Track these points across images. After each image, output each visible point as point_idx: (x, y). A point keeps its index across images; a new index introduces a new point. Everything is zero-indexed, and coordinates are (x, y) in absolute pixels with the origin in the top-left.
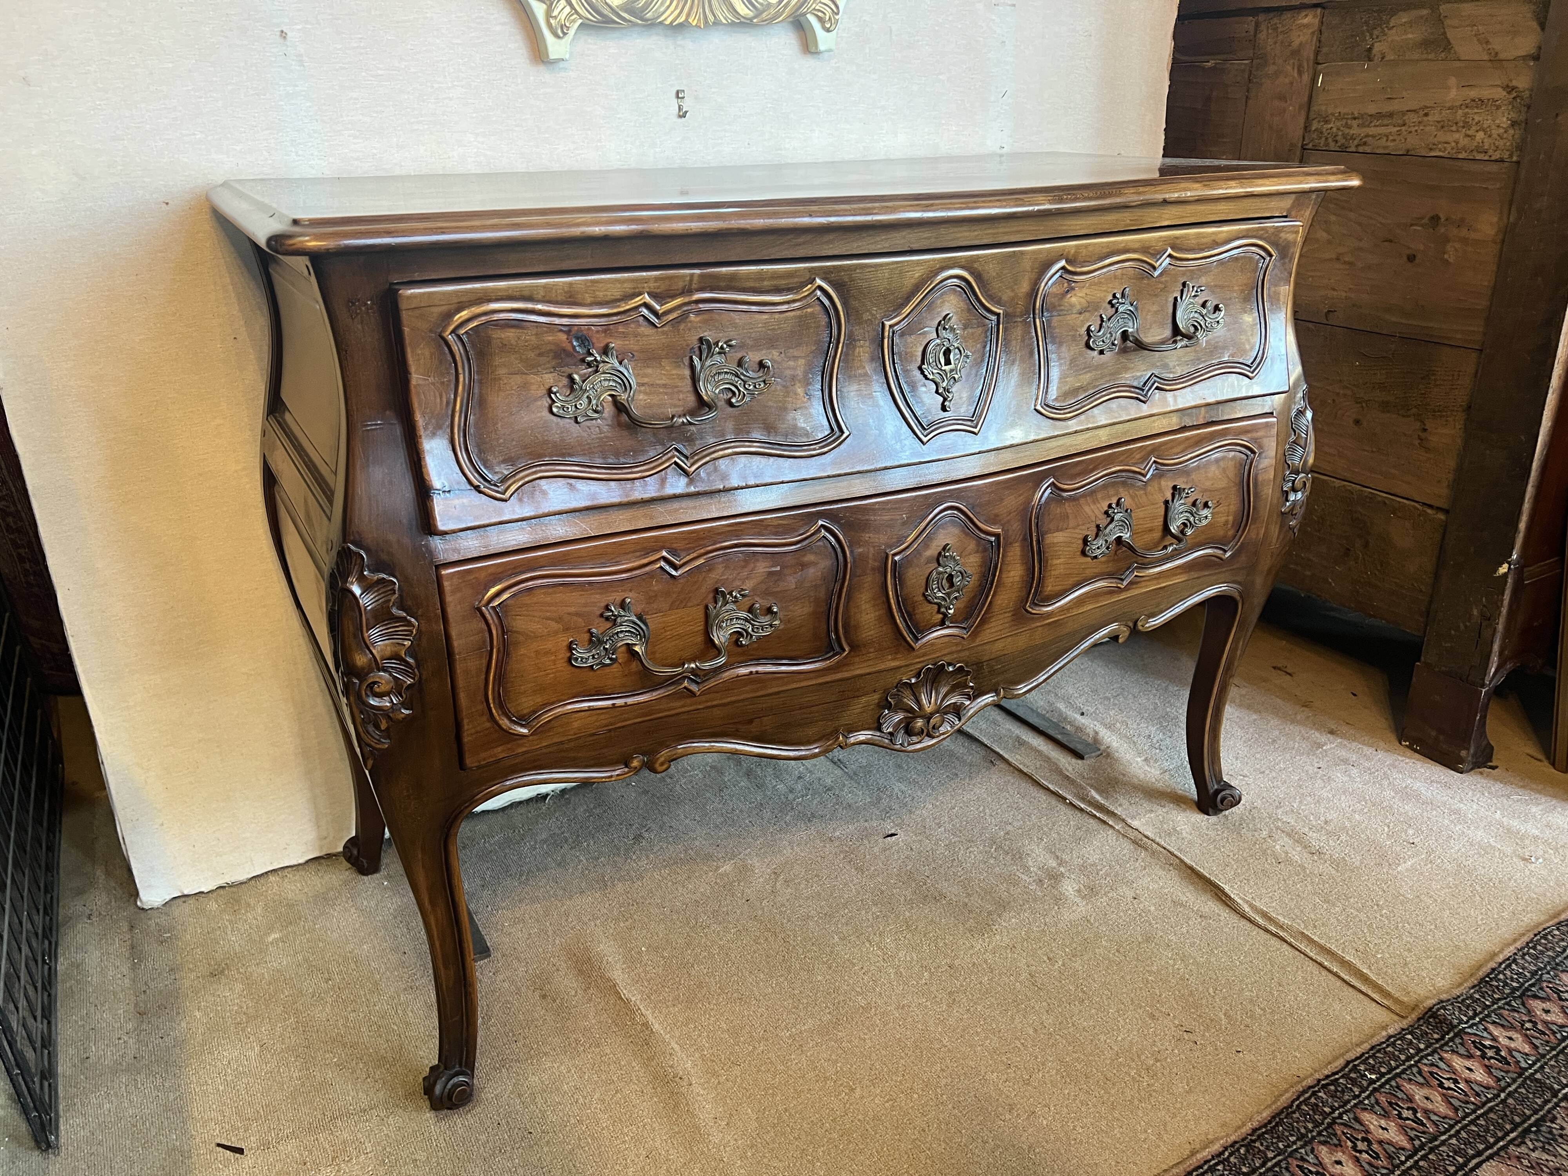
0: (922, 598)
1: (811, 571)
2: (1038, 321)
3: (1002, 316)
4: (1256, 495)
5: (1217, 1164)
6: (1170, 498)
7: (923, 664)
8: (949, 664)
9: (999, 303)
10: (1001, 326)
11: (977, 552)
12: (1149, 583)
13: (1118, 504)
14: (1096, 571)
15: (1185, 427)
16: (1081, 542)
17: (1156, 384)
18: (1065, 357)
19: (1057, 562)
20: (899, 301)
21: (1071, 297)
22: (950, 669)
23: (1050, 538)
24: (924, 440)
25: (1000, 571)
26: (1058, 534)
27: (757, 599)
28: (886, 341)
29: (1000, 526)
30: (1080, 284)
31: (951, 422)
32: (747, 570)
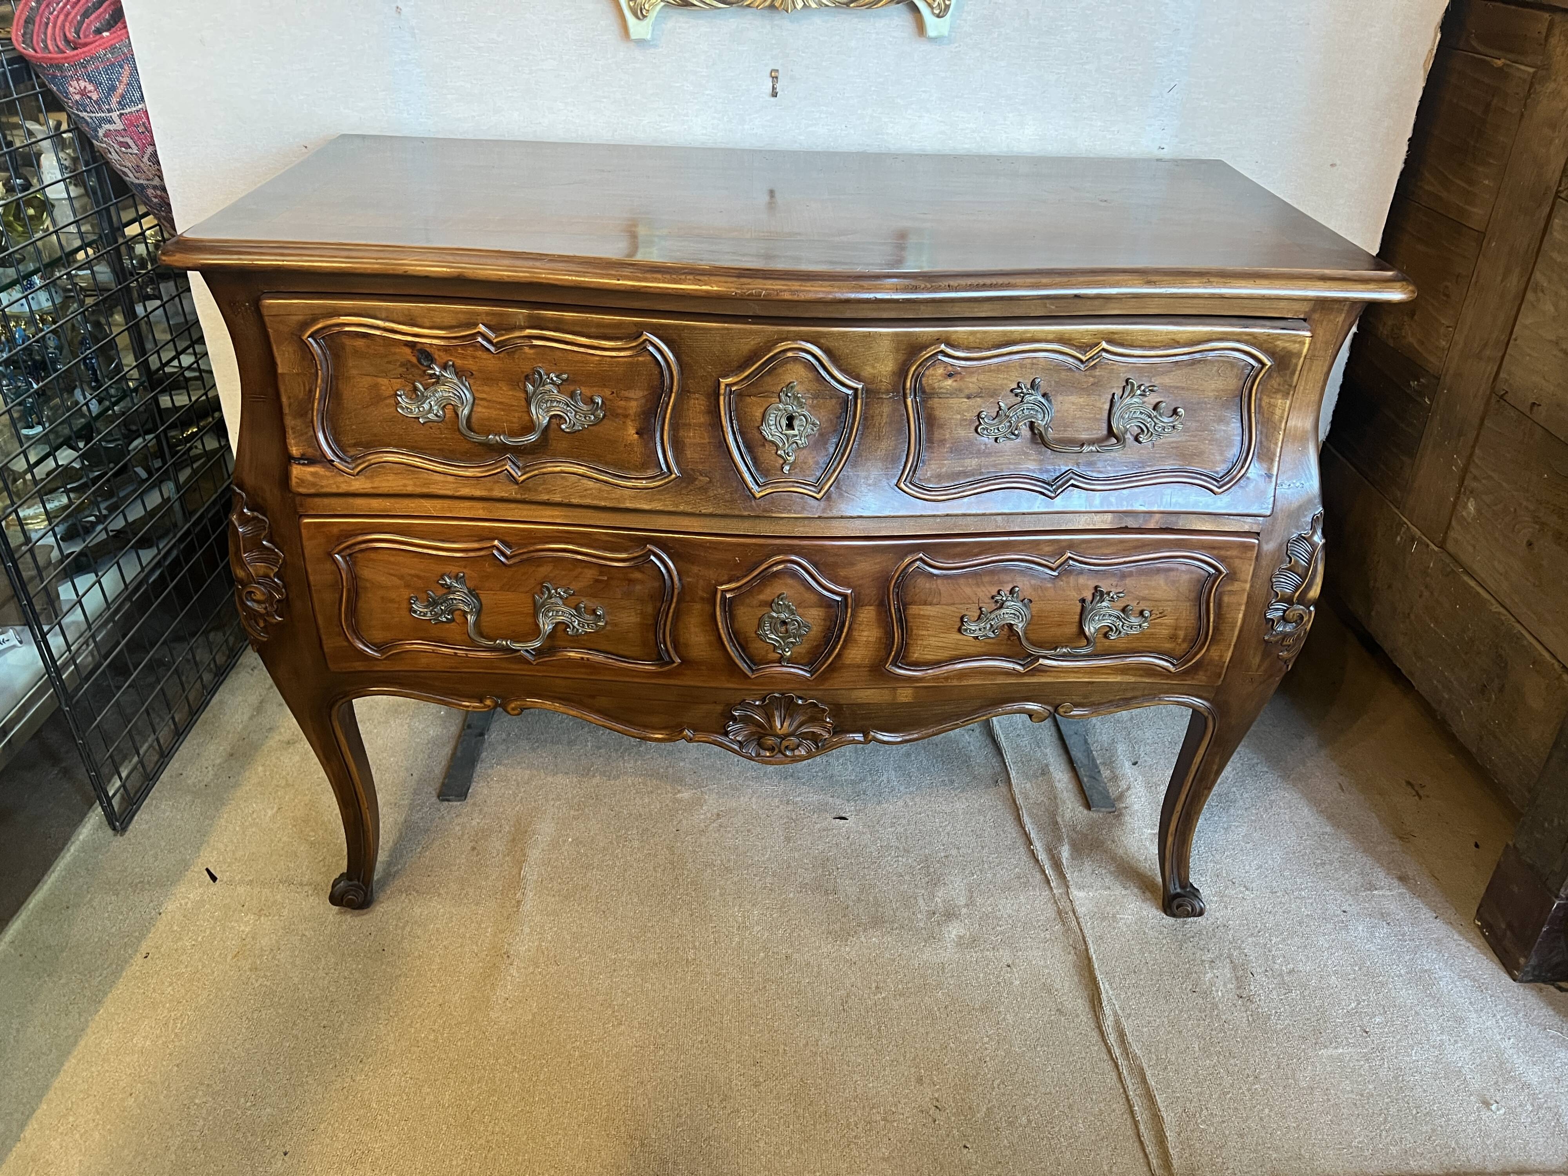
0: (754, 635)
1: (638, 587)
2: (909, 401)
3: (860, 392)
4: (1219, 616)
6: (1089, 598)
7: (769, 691)
8: (801, 698)
9: (858, 378)
10: (859, 401)
11: (821, 606)
12: (1062, 675)
13: (1012, 592)
14: (979, 649)
15: (1126, 527)
16: (958, 620)
17: (1072, 482)
18: (945, 440)
19: (924, 633)
20: (735, 364)
21: (956, 381)
22: (800, 702)
23: (913, 610)
24: (758, 495)
25: (849, 628)
26: (925, 607)
27: (583, 599)
28: (722, 398)
29: (849, 587)
30: (968, 370)
31: (791, 484)
32: (573, 574)
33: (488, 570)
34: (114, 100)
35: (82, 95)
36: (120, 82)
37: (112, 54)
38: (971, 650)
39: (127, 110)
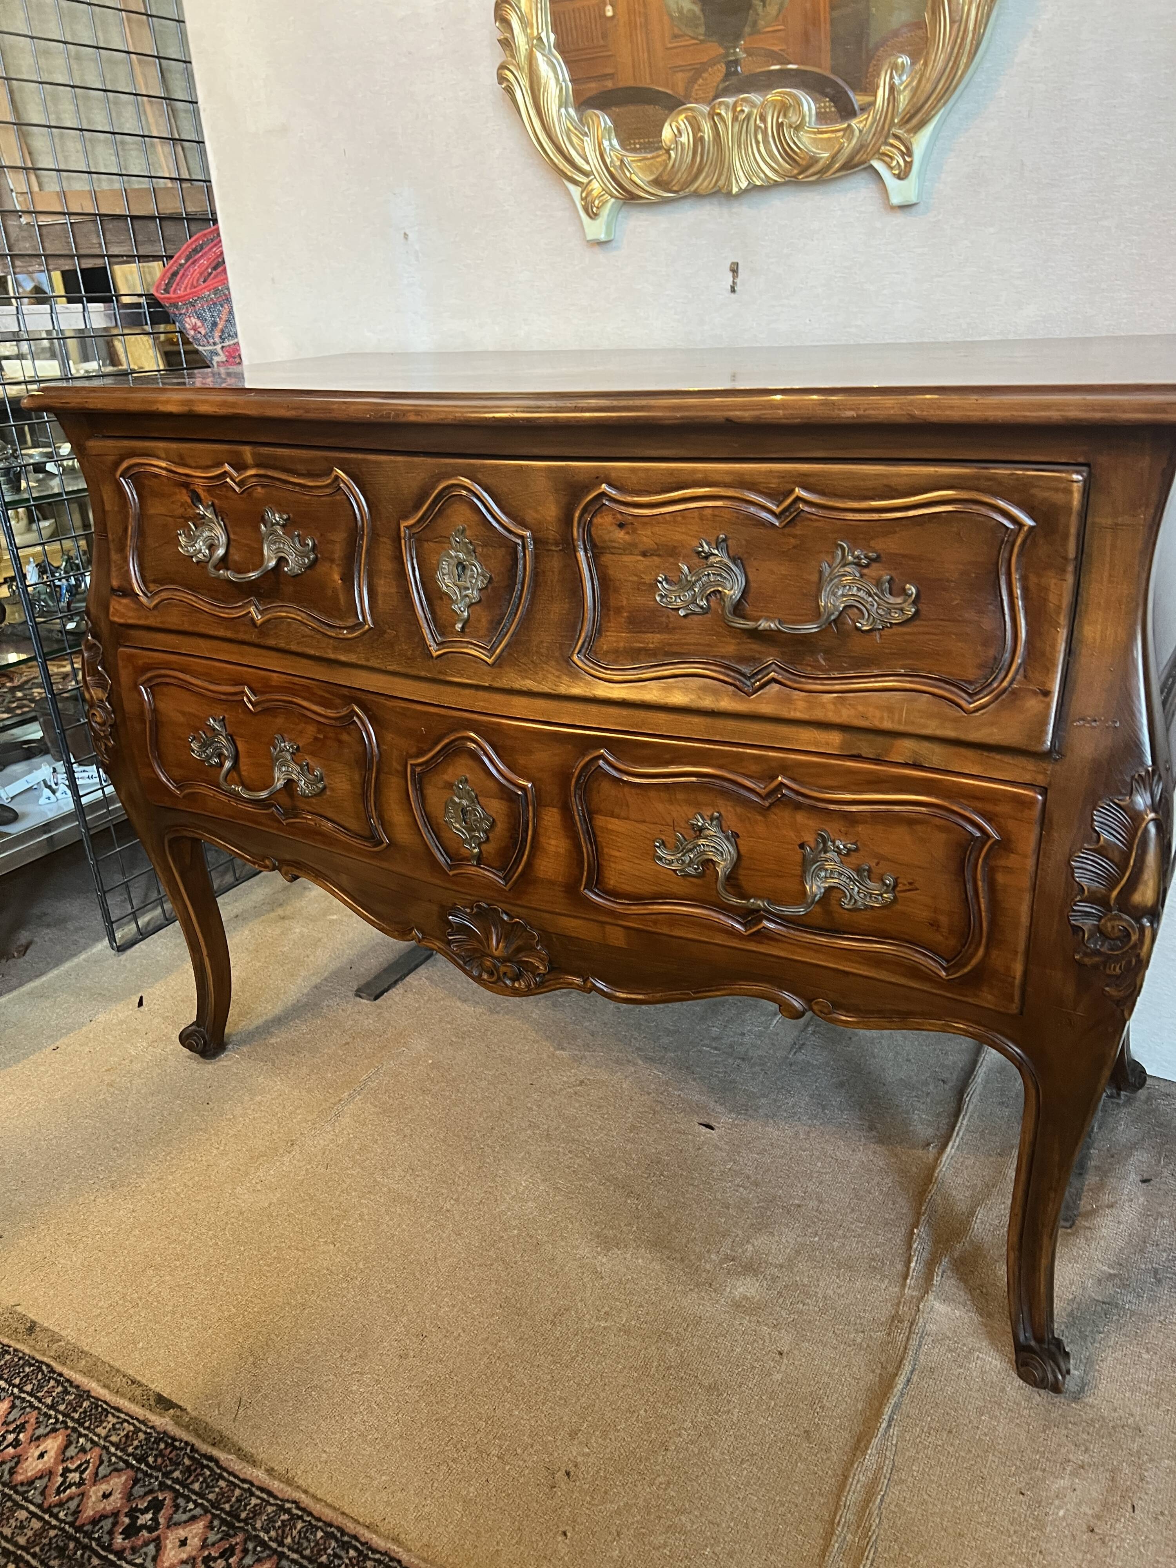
0: (443, 822)
1: (347, 750)
2: (579, 555)
3: (527, 541)
4: (994, 901)
5: (356, 1549)
6: (813, 844)
8: (506, 914)
9: (523, 524)
10: (528, 553)
11: (501, 798)
12: (799, 950)
13: (713, 818)
14: (682, 890)
16: (652, 844)
17: (774, 676)
18: (622, 607)
19: (617, 854)
21: (628, 533)
22: (505, 918)
23: (601, 821)
24: (435, 654)
25: (535, 831)
26: (613, 820)
27: (307, 757)
28: (403, 541)
29: (528, 781)
30: (640, 519)
31: (465, 645)
32: (300, 727)
33: (241, 716)
34: (217, 334)
35: (195, 330)
36: (221, 318)
37: (215, 294)
38: (676, 889)
39: (227, 343)
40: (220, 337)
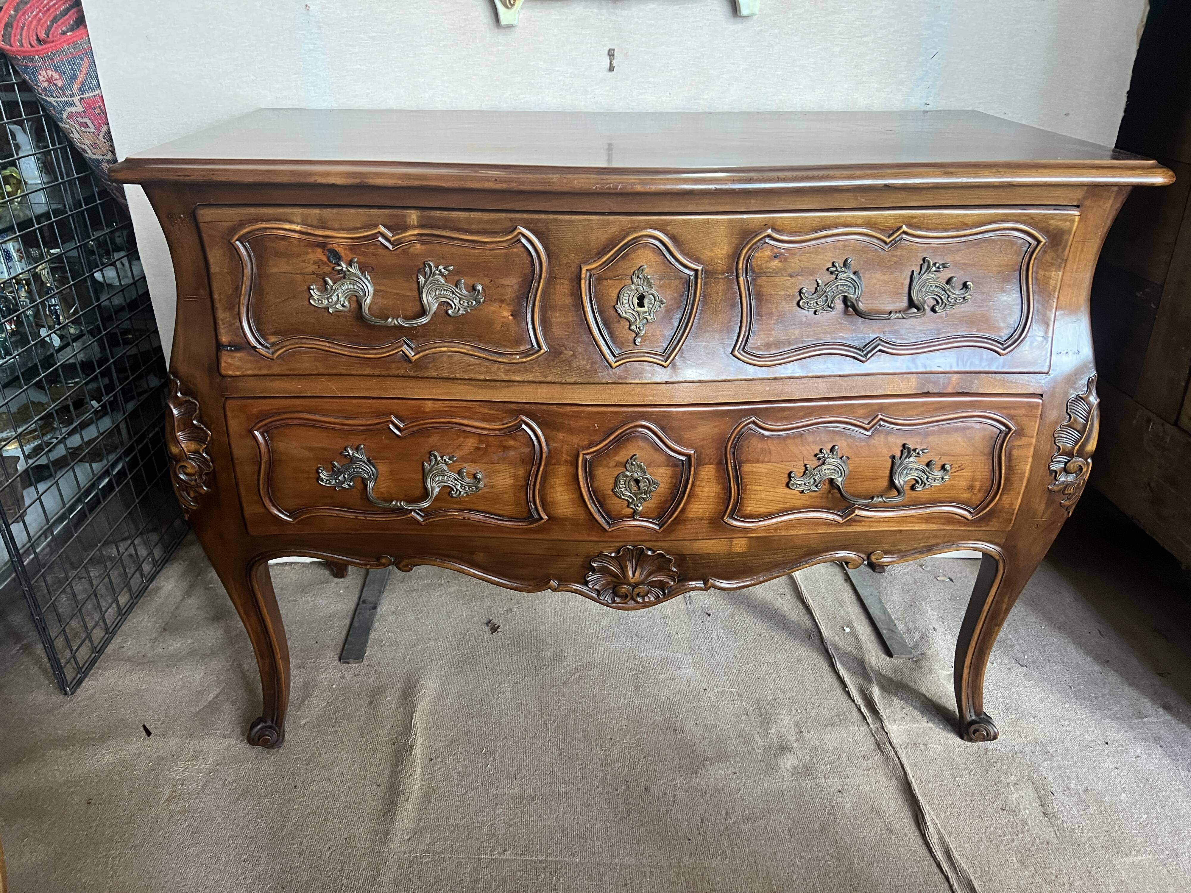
0: (611, 493)
1: (512, 453)
2: (741, 279)
3: (700, 273)
4: (1009, 468)
6: (898, 455)
7: (623, 544)
8: (650, 549)
9: (698, 261)
10: (699, 281)
11: (667, 466)
12: (875, 524)
13: (832, 450)
14: (805, 502)
15: (928, 393)
16: (786, 476)
17: (880, 347)
18: (772, 313)
19: (758, 488)
20: (595, 251)
21: (780, 261)
22: (650, 553)
23: (747, 468)
24: (614, 365)
25: (693, 485)
26: (757, 465)
27: (465, 465)
28: (583, 281)
29: (692, 448)
30: (792, 252)
31: (642, 354)
32: (457, 442)
33: (385, 442)
34: (76, 86)
35: (50, 82)
36: (81, 72)
37: (74, 49)
38: (797, 503)
39: (86, 95)
40: (80, 89)
